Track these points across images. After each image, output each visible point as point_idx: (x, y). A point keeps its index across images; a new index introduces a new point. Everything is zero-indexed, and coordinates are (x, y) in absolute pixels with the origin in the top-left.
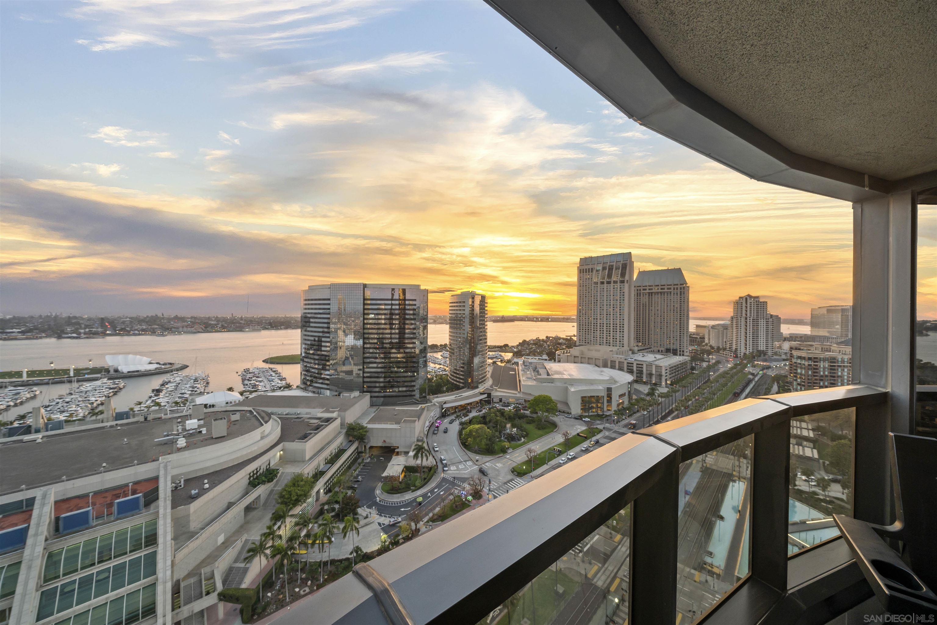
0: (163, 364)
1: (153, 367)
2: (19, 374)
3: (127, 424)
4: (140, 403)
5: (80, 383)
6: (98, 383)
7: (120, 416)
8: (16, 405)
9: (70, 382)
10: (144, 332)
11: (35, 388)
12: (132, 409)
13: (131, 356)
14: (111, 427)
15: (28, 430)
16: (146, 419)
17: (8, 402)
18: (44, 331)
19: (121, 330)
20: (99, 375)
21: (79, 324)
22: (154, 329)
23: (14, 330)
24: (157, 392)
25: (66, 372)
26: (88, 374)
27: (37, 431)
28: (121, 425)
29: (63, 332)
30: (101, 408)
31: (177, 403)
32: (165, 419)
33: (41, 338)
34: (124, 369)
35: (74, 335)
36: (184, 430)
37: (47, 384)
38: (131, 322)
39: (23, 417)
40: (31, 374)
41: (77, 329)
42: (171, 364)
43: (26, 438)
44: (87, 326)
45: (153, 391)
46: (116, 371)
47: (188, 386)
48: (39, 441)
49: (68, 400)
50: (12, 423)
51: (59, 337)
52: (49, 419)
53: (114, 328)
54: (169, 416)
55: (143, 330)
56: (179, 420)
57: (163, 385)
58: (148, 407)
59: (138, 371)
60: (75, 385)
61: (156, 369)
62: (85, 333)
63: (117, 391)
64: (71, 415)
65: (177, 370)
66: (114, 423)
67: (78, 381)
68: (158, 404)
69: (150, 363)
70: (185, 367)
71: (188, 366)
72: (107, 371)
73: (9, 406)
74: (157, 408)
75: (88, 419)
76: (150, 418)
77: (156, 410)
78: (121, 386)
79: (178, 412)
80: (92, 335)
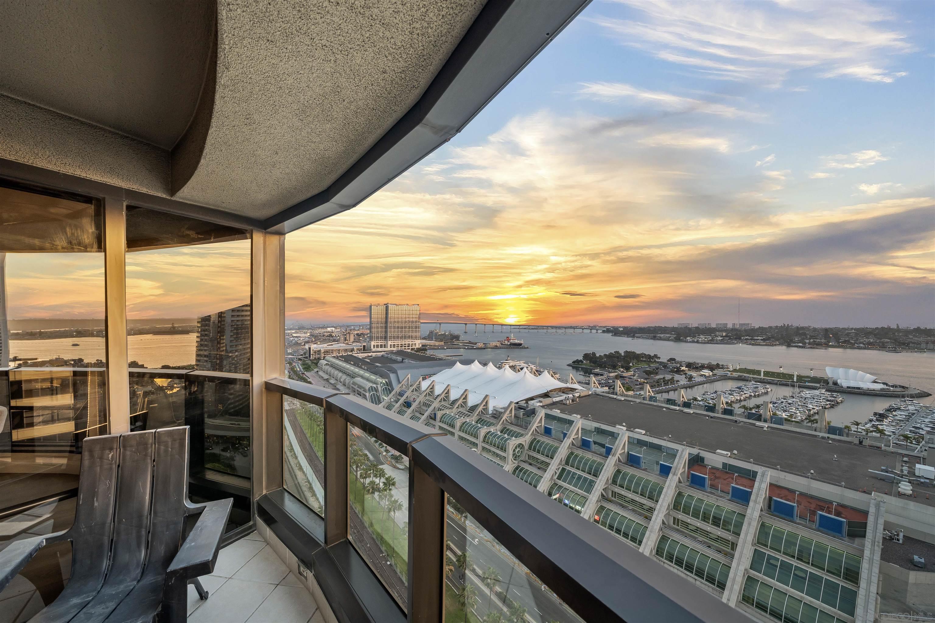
0: (893, 386)
1: (878, 387)
2: (758, 373)
3: (839, 441)
4: (857, 424)
5: (801, 389)
6: (817, 392)
7: (832, 430)
8: (755, 396)
9: (793, 386)
10: (869, 346)
11: (768, 386)
12: (847, 427)
13: (852, 371)
14: (823, 438)
15: (759, 418)
16: (861, 442)
17: (751, 392)
18: (778, 340)
19: (845, 342)
20: (818, 385)
21: (805, 334)
22: (883, 343)
23: (759, 338)
24: (881, 417)
25: (791, 376)
26: (809, 382)
27: (765, 421)
28: (833, 440)
29: (792, 341)
30: (816, 417)
31: (906, 438)
32: (885, 451)
33: (775, 345)
34: (844, 383)
35: (801, 344)
36: (912, 473)
37: (776, 384)
38: (856, 334)
39: (758, 407)
40: (767, 373)
41: (803, 339)
42: (903, 387)
43: (758, 423)
44: (811, 337)
45: (875, 414)
46: (835, 383)
47: (927, 420)
48: (765, 429)
49: (790, 401)
50: (751, 409)
51: (789, 346)
52: (775, 414)
53: (837, 339)
54: (891, 449)
55: (870, 344)
56: (905, 459)
57: (889, 410)
58: (867, 431)
59: (859, 388)
60: (797, 390)
61: (882, 390)
62: (809, 344)
63: (834, 405)
64: (791, 416)
65: (912, 396)
66: (826, 435)
67: (800, 387)
68: (881, 432)
69: (875, 382)
70: (925, 395)
71: (931, 395)
72: (826, 382)
73: (751, 396)
74: (878, 435)
75: (805, 423)
76: (866, 442)
77: (875, 437)
78: (839, 400)
79: (907, 449)
80: (816, 345)
